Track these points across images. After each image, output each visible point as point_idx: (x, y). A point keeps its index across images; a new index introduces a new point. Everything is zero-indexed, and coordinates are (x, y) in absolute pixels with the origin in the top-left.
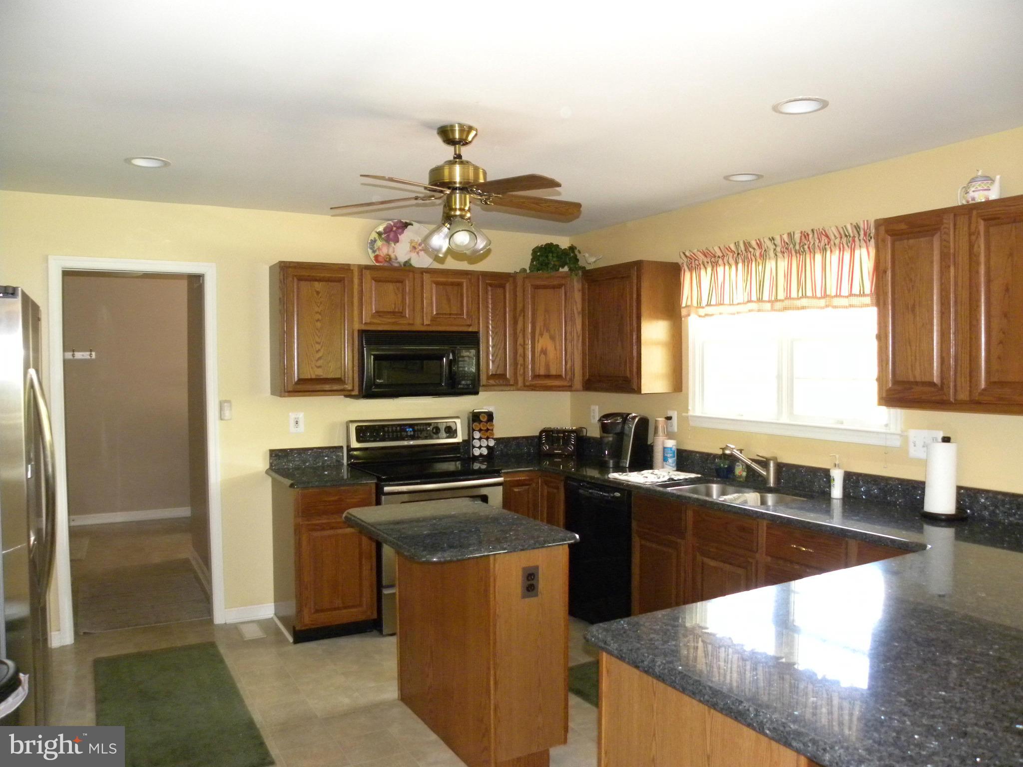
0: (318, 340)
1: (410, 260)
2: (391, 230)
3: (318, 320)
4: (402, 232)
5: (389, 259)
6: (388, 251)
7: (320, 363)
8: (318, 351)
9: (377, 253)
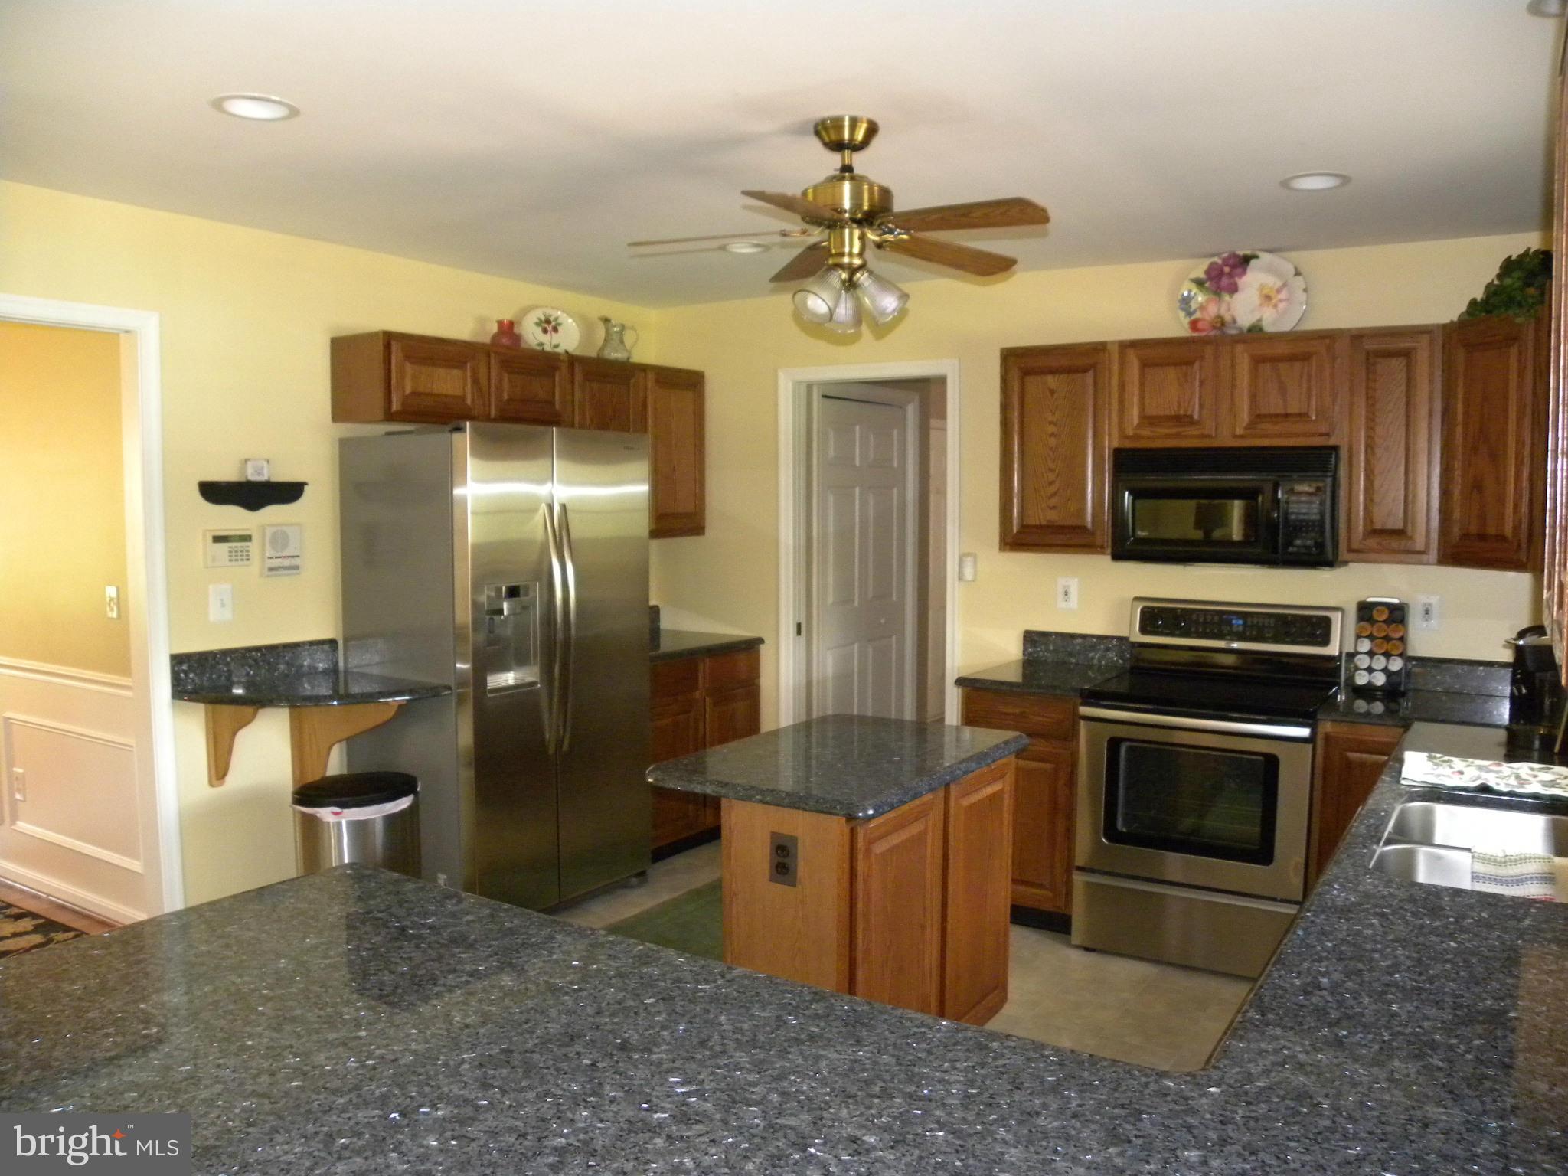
0: (1051, 465)
1: (1260, 320)
2: (1221, 273)
3: (1052, 435)
4: (1244, 272)
5: (1220, 323)
6: (1219, 309)
7: (1053, 501)
8: (1051, 483)
9: (1198, 315)
